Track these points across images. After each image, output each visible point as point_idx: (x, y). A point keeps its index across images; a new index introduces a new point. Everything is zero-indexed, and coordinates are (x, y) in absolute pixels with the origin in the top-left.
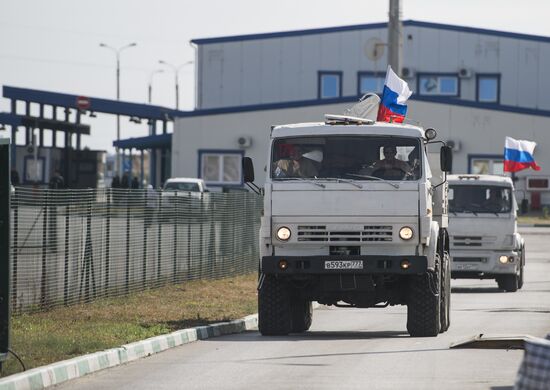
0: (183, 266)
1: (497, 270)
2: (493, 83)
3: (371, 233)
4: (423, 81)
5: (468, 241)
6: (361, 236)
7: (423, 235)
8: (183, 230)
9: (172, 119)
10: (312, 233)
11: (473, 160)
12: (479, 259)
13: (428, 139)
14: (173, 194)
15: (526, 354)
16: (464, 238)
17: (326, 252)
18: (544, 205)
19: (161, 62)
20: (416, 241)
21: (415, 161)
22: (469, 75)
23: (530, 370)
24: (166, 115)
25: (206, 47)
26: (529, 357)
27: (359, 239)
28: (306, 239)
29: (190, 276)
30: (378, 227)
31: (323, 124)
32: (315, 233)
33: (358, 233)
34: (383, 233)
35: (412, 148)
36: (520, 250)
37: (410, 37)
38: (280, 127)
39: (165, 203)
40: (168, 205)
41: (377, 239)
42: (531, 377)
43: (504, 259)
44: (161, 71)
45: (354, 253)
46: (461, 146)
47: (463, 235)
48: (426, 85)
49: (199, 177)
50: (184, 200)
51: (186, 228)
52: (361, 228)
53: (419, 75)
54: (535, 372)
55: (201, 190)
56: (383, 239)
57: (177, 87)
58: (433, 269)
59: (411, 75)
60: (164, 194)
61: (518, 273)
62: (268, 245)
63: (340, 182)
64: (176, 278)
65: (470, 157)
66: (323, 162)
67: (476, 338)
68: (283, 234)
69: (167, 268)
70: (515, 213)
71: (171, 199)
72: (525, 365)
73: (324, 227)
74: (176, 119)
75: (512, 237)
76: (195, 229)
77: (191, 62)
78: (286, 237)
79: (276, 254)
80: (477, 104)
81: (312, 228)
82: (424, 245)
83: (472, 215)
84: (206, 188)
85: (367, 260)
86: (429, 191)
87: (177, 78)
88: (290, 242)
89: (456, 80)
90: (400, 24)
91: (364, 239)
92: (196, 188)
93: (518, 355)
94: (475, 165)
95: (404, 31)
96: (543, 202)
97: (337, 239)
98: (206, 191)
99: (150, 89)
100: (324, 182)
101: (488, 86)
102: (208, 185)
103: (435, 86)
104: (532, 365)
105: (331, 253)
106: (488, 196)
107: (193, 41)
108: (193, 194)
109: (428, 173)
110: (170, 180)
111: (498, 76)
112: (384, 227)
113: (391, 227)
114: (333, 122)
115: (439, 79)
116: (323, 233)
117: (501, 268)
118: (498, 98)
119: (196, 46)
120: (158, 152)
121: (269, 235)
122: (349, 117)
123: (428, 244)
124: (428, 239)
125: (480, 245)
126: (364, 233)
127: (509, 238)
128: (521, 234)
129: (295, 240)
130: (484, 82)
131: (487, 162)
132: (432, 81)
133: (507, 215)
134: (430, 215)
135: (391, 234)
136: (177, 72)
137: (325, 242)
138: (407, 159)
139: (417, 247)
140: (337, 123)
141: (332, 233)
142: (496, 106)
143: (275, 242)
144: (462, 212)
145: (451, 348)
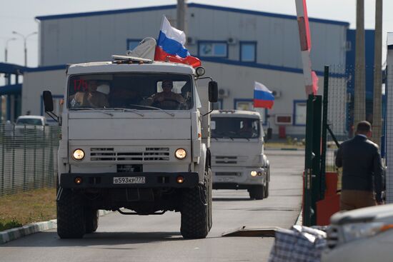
0: (31, 179)
1: (249, 182)
2: (251, 48)
3: (152, 154)
4: (202, 47)
5: (226, 160)
6: (143, 156)
7: (195, 155)
8: (30, 153)
9: (22, 73)
10: (103, 154)
11: (237, 103)
12: (235, 174)
13: (198, 76)
14: (22, 127)
15: (276, 240)
16: (223, 157)
17: (114, 170)
18: (289, 135)
19: (14, 33)
20: (189, 160)
21: (188, 93)
22: (234, 42)
23: (278, 251)
24: (18, 71)
25: (46, 22)
26: (278, 242)
27: (141, 159)
28: (97, 159)
29: (35, 186)
30: (157, 149)
31: (110, 63)
32: (105, 154)
33: (141, 154)
34: (161, 154)
35: (184, 83)
36: (266, 167)
37: (193, 15)
38: (74, 65)
39: (17, 134)
40: (19, 135)
41: (156, 159)
42: (280, 257)
43: (254, 173)
44: (14, 39)
45: (138, 170)
46: (229, 93)
47: (222, 155)
48: (204, 49)
49: (42, 115)
50: (31, 131)
51: (32, 151)
52: (143, 150)
53: (199, 42)
54: (282, 253)
55: (43, 124)
56: (161, 159)
57: (26, 51)
58: (203, 183)
59: (193, 42)
60: (16, 127)
61: (265, 185)
62: (65, 164)
63: (125, 111)
64: (25, 187)
65: (236, 101)
66: (110, 94)
67: (241, 229)
68: (78, 154)
69: (19, 180)
70: (263, 139)
71: (21, 131)
72: (275, 248)
73: (112, 149)
74: (25, 73)
75: (260, 157)
76: (39, 152)
77: (35, 33)
78: (81, 157)
79: (72, 172)
80: (240, 63)
81: (102, 149)
82: (196, 163)
83: (229, 140)
84: (47, 123)
85: (148, 176)
86: (199, 118)
87: (25, 44)
88: (84, 161)
89: (225, 46)
90: (186, 6)
91: (145, 159)
92: (39, 122)
93: (270, 241)
94: (239, 106)
95: (188, 11)
96: (287, 133)
97: (123, 159)
98: (47, 125)
99: (6, 52)
100: (112, 111)
101: (248, 50)
102: (48, 121)
103: (210, 50)
104: (281, 248)
105: (118, 171)
106: (242, 126)
107: (38, 18)
108: (38, 127)
109: (198, 104)
110: (21, 117)
111: (255, 43)
112: (162, 149)
113: (168, 149)
114: (118, 61)
115: (214, 45)
116: (112, 154)
117: (252, 180)
118: (256, 59)
119: (39, 21)
120: (12, 97)
121: (66, 156)
122: (132, 58)
123: (198, 162)
124: (199, 158)
125: (235, 162)
126: (145, 154)
127: (258, 157)
128: (266, 155)
129: (88, 159)
130: (245, 47)
131: (248, 104)
132: (209, 47)
133: (256, 140)
134: (200, 139)
135: (168, 154)
136: (25, 40)
137: (112, 161)
138: (180, 92)
139: (190, 165)
140: (122, 63)
141: (119, 154)
142: (254, 64)
143: (71, 161)
144: (222, 138)
145: (223, 236)
